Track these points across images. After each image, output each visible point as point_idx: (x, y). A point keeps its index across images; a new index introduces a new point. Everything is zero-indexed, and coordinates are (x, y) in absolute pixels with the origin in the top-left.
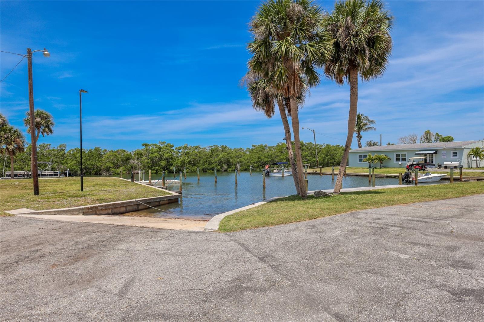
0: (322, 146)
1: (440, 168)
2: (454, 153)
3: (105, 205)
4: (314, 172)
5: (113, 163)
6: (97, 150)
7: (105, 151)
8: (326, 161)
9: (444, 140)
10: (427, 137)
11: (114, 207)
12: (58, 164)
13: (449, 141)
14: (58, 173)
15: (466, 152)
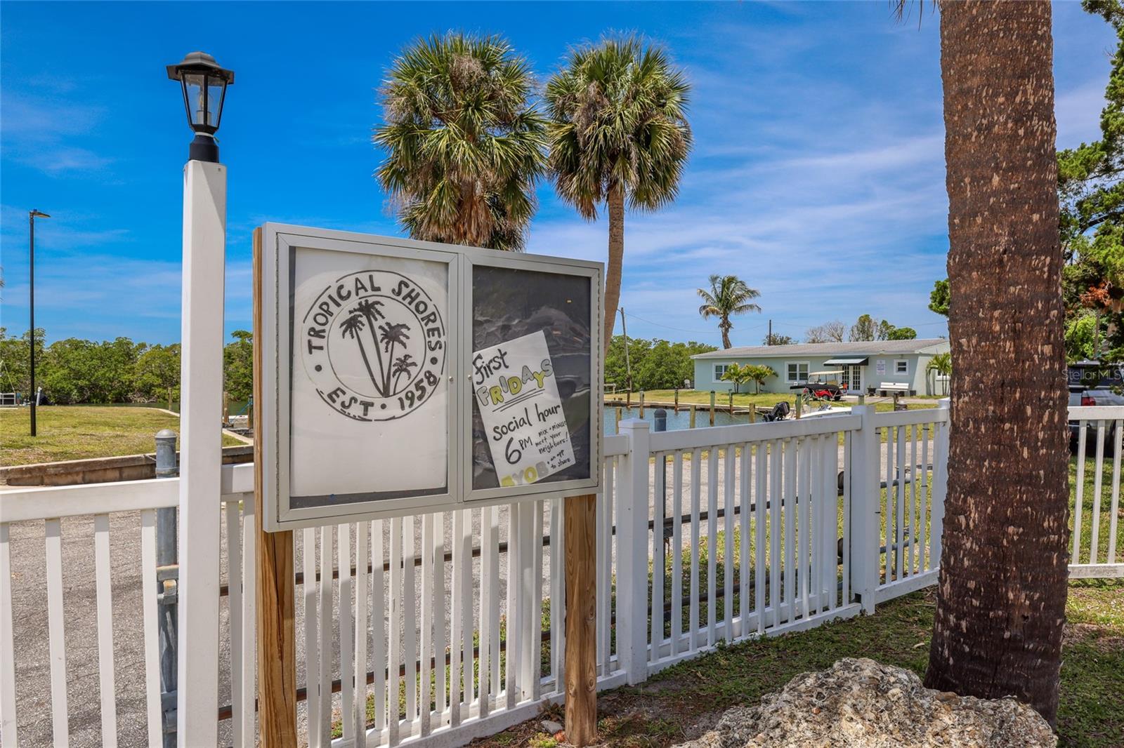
0: (651, 343)
1: (872, 395)
2: (899, 364)
3: (66, 464)
4: (617, 400)
5: (162, 376)
6: (122, 344)
7: (143, 346)
8: (657, 377)
9: (896, 336)
10: (864, 328)
11: (89, 469)
12: (22, 376)
13: (907, 338)
14: (13, 396)
15: (923, 363)
